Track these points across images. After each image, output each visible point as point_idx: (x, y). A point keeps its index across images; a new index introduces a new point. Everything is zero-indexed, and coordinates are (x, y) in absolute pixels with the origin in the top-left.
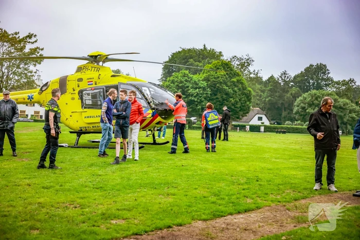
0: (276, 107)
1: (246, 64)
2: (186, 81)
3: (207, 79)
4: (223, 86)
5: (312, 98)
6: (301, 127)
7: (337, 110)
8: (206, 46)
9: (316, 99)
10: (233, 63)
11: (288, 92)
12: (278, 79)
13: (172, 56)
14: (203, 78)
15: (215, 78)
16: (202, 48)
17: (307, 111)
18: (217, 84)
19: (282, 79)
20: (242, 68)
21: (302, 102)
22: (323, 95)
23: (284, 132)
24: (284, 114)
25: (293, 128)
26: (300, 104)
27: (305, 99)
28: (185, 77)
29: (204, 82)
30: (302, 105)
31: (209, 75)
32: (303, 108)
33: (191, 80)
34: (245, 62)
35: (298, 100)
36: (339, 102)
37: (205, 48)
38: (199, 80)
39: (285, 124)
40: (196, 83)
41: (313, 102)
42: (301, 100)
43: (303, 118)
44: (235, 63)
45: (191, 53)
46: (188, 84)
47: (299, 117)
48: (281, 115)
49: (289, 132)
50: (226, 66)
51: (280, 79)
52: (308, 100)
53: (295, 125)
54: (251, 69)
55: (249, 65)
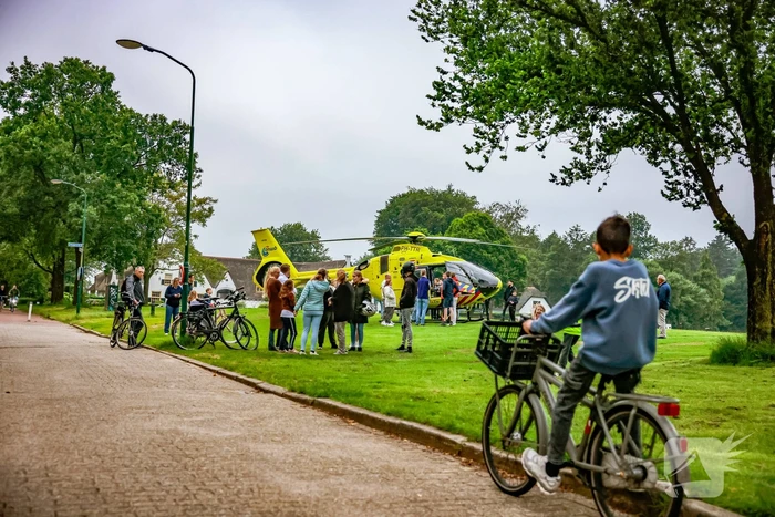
1: (515, 216)
10: (494, 215)
12: (566, 239)
13: (392, 202)
16: (445, 189)
19: (572, 239)
20: (508, 222)
34: (512, 213)
37: (450, 191)
44: (497, 214)
45: (425, 198)
50: (484, 220)
51: (569, 239)
54: (523, 223)
55: (519, 217)
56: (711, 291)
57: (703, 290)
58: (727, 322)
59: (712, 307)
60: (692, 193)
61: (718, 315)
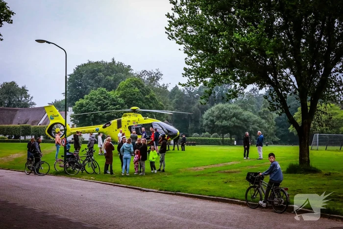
0: (183, 119)
1: (155, 78)
2: (105, 98)
3: (123, 96)
4: (138, 102)
5: (220, 111)
6: (208, 138)
7: (242, 123)
8: (115, 60)
9: (224, 112)
10: (143, 78)
11: (194, 103)
12: (184, 91)
13: (77, 69)
14: (119, 95)
15: (131, 95)
16: (111, 61)
17: (216, 123)
18: (133, 100)
19: (188, 91)
20: (152, 82)
21: (211, 115)
22: (229, 109)
23: (194, 144)
24: (191, 126)
25: (201, 140)
26: (209, 117)
27: (213, 112)
28: (103, 94)
29: (121, 99)
30: (211, 118)
31: (125, 92)
32: (212, 121)
33: (109, 97)
34: (154, 77)
35: (207, 113)
36: (243, 115)
37: (114, 62)
38: (116, 97)
39: (193, 136)
40: (113, 100)
41: (220, 115)
42: (209, 114)
43: (212, 130)
44: (145, 78)
45: (100, 67)
46: (106, 101)
47: (208, 130)
48: (187, 127)
49: (198, 144)
51: (186, 91)
52: (216, 113)
53: (203, 137)
54: (161, 82)
55: (158, 79)
56: (268, 120)
57: (263, 121)
58: (277, 139)
59: (269, 130)
60: (279, 108)
61: (272, 135)
